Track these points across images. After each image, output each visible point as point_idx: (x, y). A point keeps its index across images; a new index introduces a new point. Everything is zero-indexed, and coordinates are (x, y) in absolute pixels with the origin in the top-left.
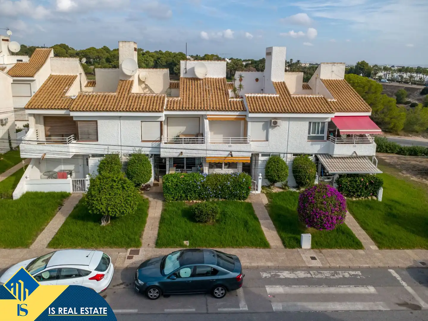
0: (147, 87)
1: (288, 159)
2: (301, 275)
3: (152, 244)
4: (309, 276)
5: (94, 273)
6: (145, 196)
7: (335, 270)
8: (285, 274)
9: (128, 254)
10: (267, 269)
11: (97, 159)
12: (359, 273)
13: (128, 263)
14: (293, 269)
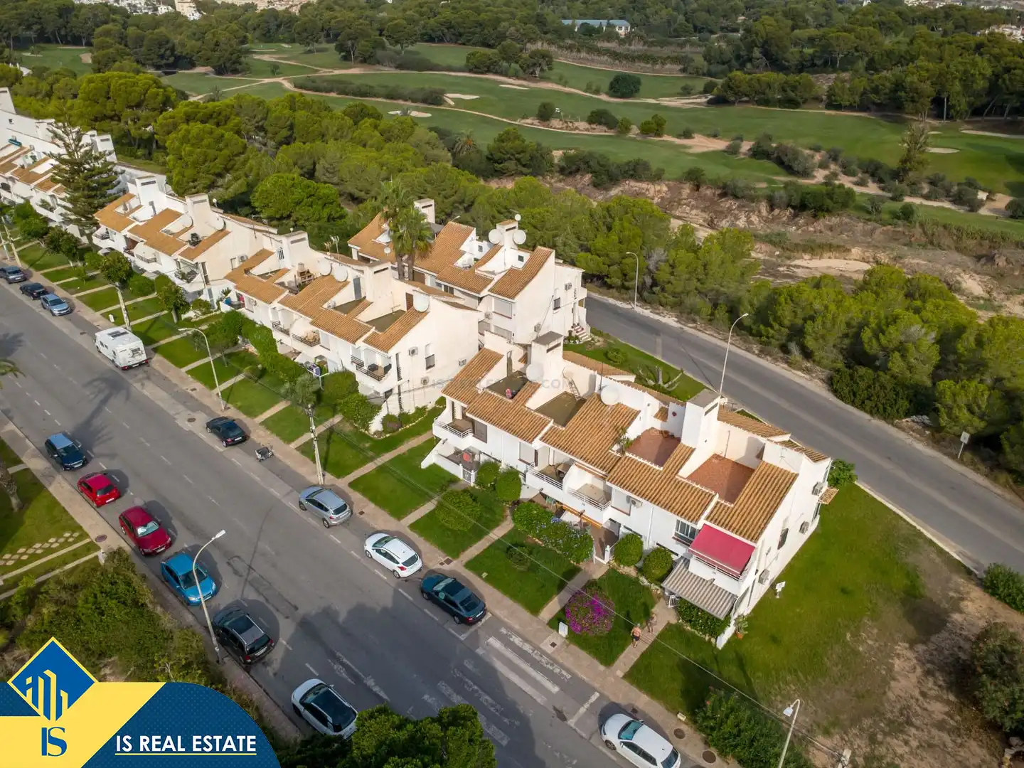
0: (571, 383)
1: (648, 545)
2: (527, 647)
3: (464, 562)
4: (530, 651)
5: (401, 565)
6: (508, 512)
7: (554, 661)
8: (517, 640)
9: (443, 560)
10: (509, 628)
11: (486, 458)
12: (569, 676)
13: (436, 566)
14: (526, 640)
